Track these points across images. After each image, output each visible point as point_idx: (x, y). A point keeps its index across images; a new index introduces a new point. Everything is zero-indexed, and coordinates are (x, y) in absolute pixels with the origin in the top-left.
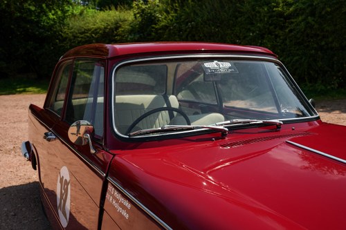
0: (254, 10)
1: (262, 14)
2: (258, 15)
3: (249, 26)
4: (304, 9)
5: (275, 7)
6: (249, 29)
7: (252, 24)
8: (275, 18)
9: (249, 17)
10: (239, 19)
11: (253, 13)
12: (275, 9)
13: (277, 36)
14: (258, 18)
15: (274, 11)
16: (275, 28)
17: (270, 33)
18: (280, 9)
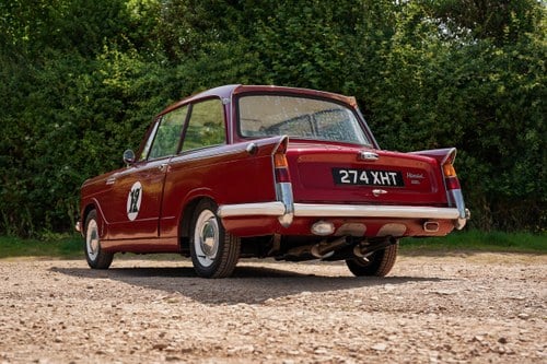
0: (63, 81)
1: (80, 91)
2: (71, 89)
3: (52, 111)
4: (160, 85)
5: (105, 77)
6: (53, 117)
7: (60, 107)
8: (105, 98)
9: (52, 93)
10: (32, 95)
11: (62, 86)
12: (105, 82)
13: (108, 134)
14: (70, 96)
15: (103, 86)
16: (106, 119)
17: (96, 127)
18: (115, 82)
